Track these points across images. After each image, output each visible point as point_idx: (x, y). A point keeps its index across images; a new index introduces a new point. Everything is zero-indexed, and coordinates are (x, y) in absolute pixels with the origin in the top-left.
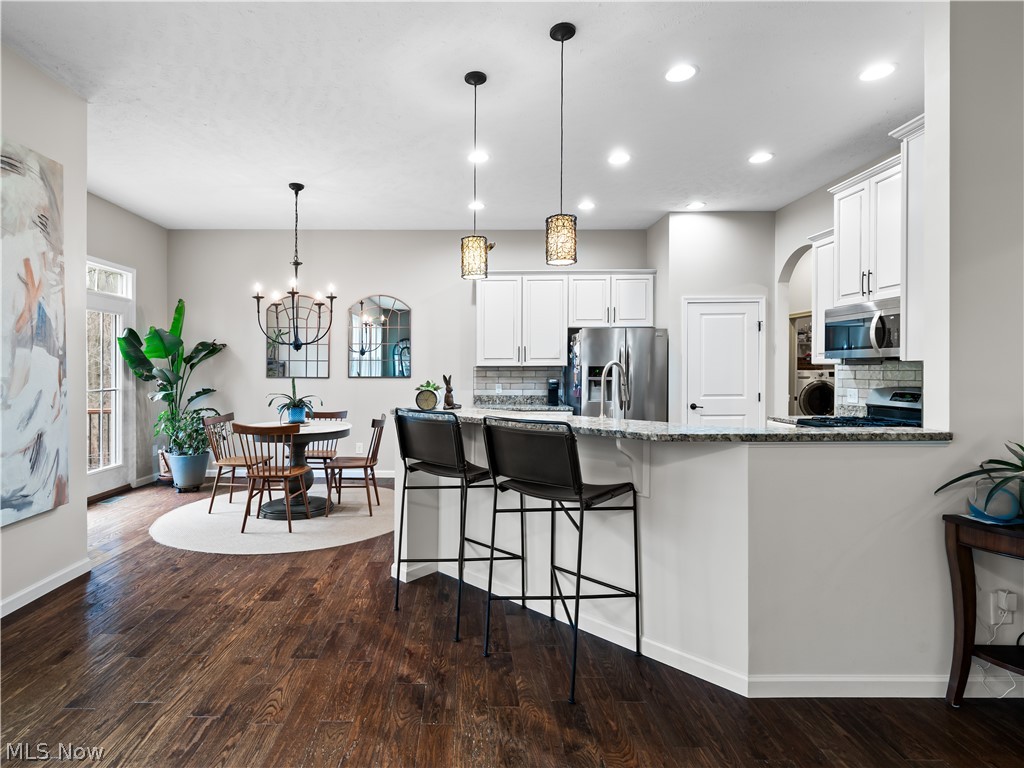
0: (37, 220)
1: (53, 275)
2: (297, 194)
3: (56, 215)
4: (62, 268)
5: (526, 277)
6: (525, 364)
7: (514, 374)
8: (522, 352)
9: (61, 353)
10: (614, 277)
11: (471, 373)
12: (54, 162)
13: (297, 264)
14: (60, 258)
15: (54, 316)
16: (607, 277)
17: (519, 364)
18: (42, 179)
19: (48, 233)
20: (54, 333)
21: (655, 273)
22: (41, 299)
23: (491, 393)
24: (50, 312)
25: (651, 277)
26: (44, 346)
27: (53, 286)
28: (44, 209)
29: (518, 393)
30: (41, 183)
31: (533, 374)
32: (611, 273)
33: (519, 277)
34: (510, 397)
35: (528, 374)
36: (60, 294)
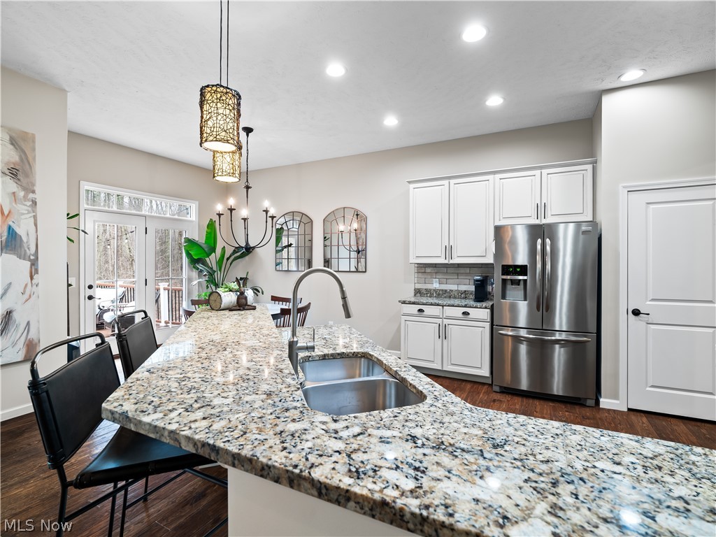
0: (7, 172)
1: (26, 208)
2: (248, 135)
3: (28, 167)
4: (34, 203)
5: (452, 181)
6: (451, 262)
7: (450, 270)
8: (449, 250)
9: (32, 257)
10: (545, 172)
11: (413, 269)
12: (26, 132)
13: (248, 188)
14: (31, 196)
15: (25, 234)
16: (537, 172)
17: (446, 262)
18: (12, 144)
19: (19, 180)
20: (25, 245)
21: (596, 163)
22: (11, 223)
23: (429, 286)
24: (20, 231)
25: (589, 167)
26: (14, 254)
27: (24, 214)
28: (14, 164)
29: (454, 287)
30: (12, 147)
31: (468, 270)
32: (541, 168)
33: (446, 182)
34: (446, 291)
35: (462, 270)
36: (32, 219)
